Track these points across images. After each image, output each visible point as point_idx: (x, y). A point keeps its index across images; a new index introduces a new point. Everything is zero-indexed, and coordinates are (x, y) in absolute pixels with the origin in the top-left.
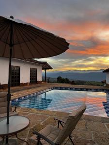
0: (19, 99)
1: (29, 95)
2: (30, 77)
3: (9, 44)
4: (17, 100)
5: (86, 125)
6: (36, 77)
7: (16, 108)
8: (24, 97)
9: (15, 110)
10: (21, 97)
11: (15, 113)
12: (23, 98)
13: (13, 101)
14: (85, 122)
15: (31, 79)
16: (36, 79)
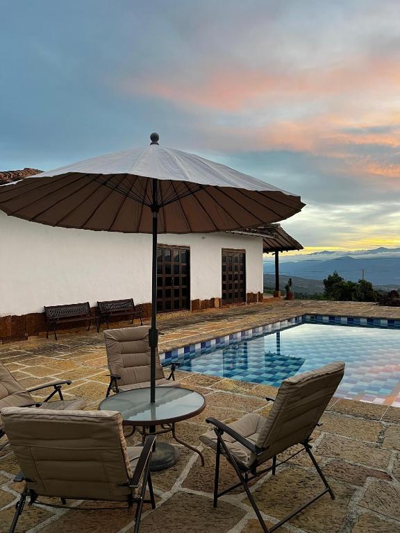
0: (187, 348)
1: (218, 339)
2: (224, 278)
3: (151, 206)
4: (181, 352)
5: (382, 433)
6: (243, 277)
7: (173, 369)
8: (203, 344)
9: (172, 374)
10: (194, 344)
11: (171, 383)
12: (198, 347)
13: (168, 354)
14: (381, 426)
15: (224, 287)
16: (244, 285)
